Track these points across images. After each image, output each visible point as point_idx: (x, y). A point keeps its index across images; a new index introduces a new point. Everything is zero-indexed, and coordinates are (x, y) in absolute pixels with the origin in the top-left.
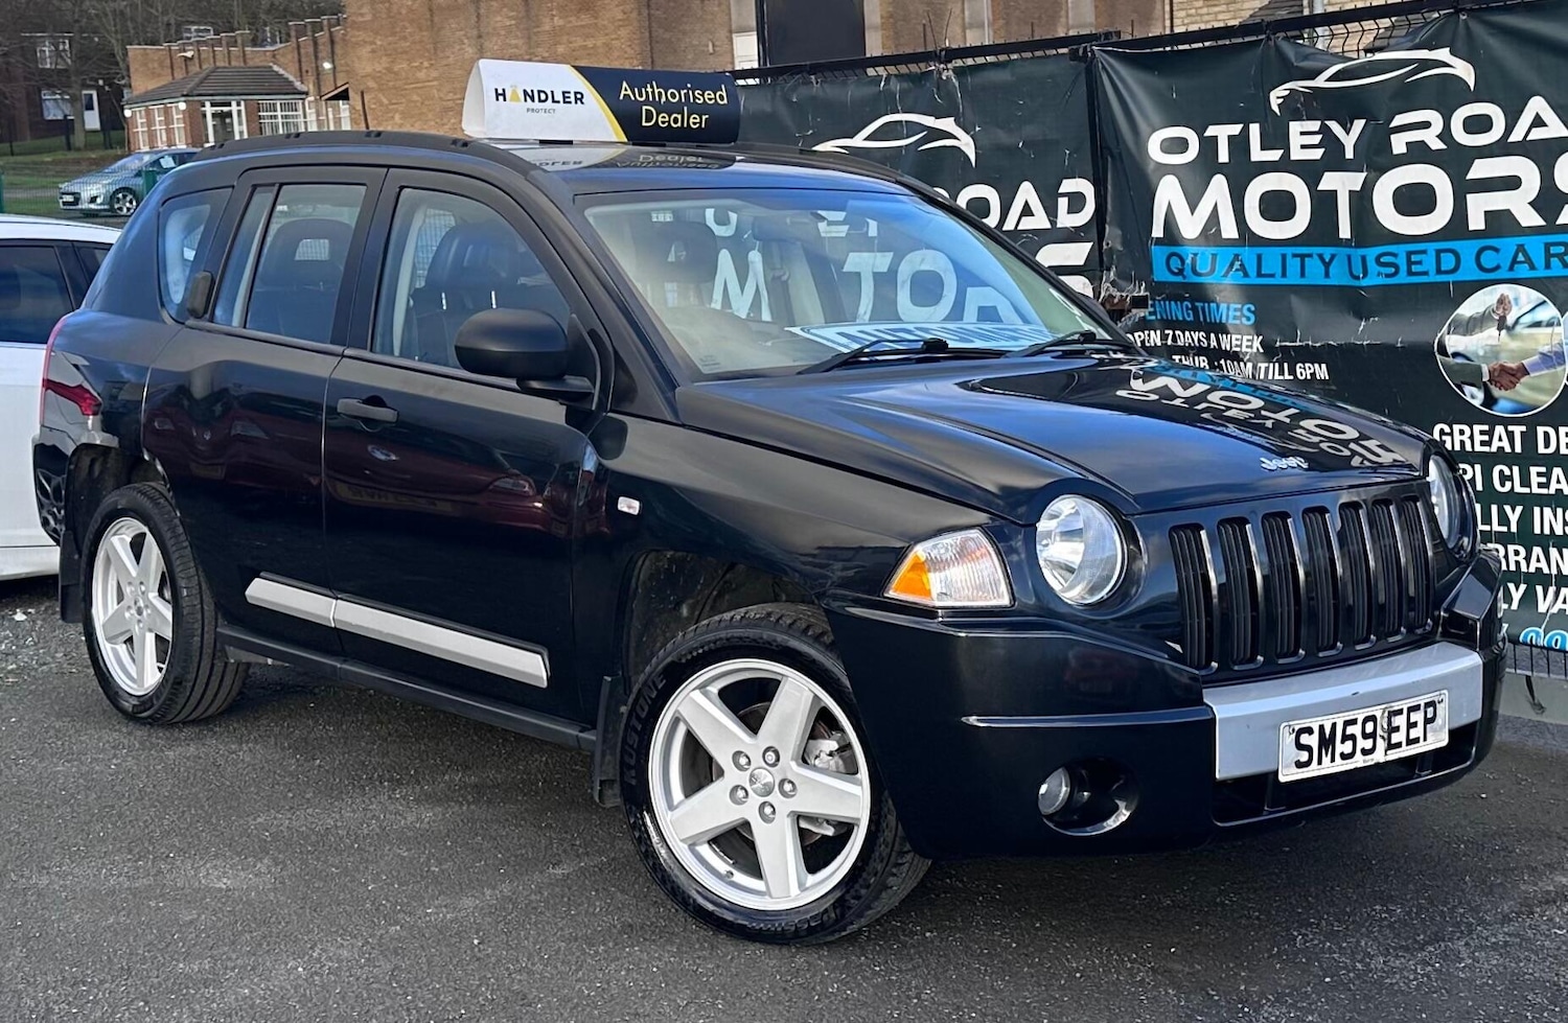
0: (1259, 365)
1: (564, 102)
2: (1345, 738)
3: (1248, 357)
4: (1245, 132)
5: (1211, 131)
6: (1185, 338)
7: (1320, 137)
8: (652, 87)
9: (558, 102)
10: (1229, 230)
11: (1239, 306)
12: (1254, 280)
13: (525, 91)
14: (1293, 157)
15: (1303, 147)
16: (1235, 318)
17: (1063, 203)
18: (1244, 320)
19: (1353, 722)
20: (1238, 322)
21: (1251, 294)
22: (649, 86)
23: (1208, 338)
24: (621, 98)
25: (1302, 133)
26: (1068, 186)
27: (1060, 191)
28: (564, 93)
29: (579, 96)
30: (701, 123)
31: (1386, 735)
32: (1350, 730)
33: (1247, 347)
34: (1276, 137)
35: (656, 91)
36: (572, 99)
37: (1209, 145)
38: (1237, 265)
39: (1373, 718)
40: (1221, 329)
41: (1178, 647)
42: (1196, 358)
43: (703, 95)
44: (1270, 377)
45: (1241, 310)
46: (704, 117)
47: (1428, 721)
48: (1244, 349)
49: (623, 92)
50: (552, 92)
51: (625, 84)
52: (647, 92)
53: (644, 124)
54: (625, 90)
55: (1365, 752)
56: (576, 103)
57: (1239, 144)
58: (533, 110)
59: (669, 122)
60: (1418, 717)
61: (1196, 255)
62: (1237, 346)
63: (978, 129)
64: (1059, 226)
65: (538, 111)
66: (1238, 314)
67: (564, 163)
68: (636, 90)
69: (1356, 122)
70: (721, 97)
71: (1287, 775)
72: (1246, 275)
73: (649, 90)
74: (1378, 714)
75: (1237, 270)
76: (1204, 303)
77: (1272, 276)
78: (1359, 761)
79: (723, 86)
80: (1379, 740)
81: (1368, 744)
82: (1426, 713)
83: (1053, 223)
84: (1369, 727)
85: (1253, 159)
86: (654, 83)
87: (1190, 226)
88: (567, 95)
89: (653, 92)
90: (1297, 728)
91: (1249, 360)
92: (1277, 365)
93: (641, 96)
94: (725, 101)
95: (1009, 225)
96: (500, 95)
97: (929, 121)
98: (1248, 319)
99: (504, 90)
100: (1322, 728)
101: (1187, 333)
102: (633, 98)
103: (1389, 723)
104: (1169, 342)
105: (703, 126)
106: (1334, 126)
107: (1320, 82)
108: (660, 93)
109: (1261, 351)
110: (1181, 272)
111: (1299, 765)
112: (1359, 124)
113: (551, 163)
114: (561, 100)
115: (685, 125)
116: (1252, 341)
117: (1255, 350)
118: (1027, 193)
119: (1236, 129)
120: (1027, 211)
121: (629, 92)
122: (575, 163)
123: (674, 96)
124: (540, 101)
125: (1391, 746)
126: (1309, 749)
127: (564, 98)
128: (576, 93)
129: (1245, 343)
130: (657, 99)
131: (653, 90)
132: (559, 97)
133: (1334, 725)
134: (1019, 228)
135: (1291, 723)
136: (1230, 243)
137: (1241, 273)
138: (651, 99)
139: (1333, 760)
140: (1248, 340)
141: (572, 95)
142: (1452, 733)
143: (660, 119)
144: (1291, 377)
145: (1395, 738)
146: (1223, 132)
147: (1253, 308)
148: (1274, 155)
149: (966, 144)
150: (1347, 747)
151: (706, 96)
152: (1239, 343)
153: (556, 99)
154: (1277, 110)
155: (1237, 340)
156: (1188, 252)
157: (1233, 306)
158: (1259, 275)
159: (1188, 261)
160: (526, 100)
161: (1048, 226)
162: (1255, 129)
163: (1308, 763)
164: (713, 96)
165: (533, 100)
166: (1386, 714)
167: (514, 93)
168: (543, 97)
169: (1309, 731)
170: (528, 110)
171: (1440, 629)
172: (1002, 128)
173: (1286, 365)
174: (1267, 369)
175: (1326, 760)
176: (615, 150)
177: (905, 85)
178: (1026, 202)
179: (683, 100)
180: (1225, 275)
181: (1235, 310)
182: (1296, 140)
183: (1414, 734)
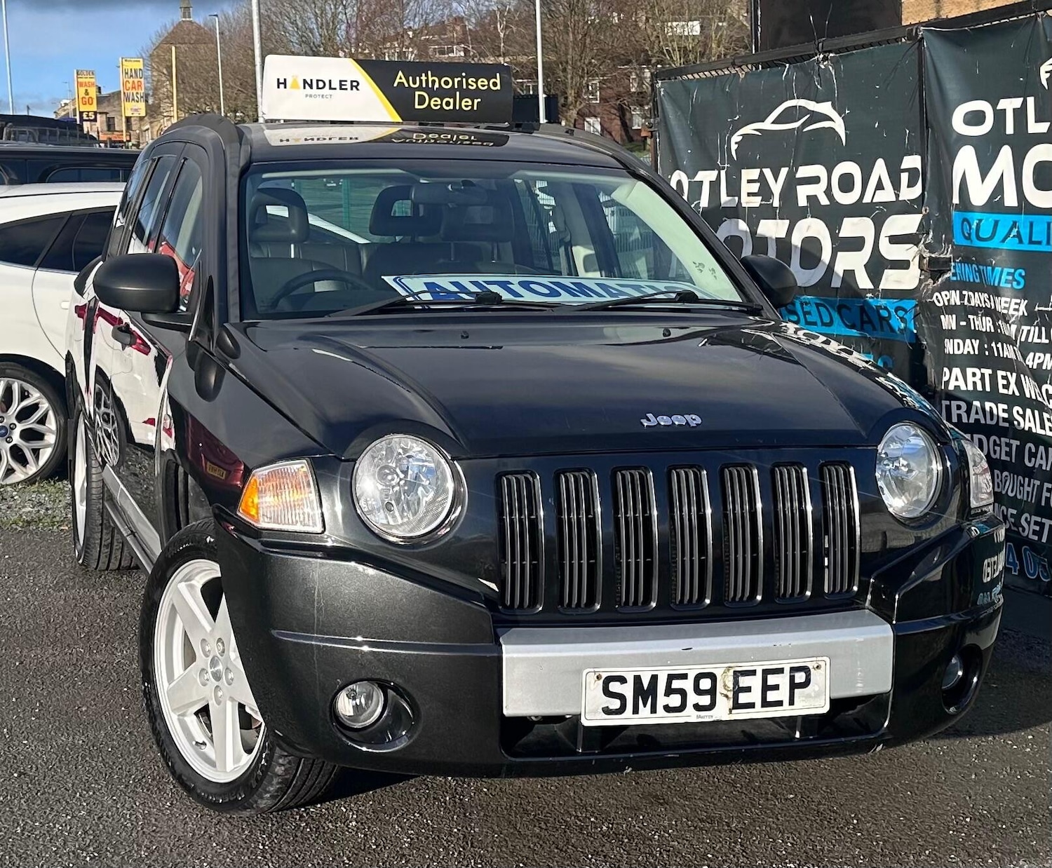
0: (1023, 327)
1: (341, 89)
2: (669, 691)
3: (1013, 319)
4: (1024, 105)
5: (1002, 105)
6: (977, 299)
8: (427, 76)
9: (335, 89)
10: (1011, 200)
11: (1012, 271)
12: (1026, 247)
13: (305, 81)
16: (1007, 281)
17: (904, 177)
18: (1015, 283)
19: (684, 677)
20: (1009, 286)
21: (1022, 259)
22: (424, 75)
23: (989, 299)
24: (395, 85)
26: (907, 161)
27: (902, 167)
28: (341, 81)
29: (355, 84)
30: (473, 106)
31: (730, 694)
32: (676, 684)
33: (1015, 310)
34: (1044, 110)
35: (430, 79)
36: (349, 86)
38: (1015, 230)
39: (712, 677)
40: (996, 292)
41: (493, 586)
42: (984, 318)
43: (476, 82)
44: (1030, 340)
45: (1013, 274)
46: (476, 101)
47: (793, 686)
48: (1011, 312)
49: (398, 80)
50: (330, 81)
51: (400, 74)
52: (421, 81)
53: (417, 106)
54: (400, 78)
55: (698, 707)
56: (352, 89)
57: (1020, 117)
58: (311, 96)
59: (441, 105)
60: (783, 681)
61: (980, 221)
62: (1005, 308)
63: (847, 112)
64: (900, 199)
65: (315, 96)
66: (1010, 278)
67: (340, 139)
68: (411, 78)
70: (495, 84)
71: (593, 718)
72: (1021, 241)
73: (424, 78)
74: (718, 673)
75: (1014, 236)
76: (983, 265)
77: (1039, 243)
78: (690, 716)
79: (498, 75)
80: (719, 698)
81: (705, 700)
82: (792, 678)
83: (897, 196)
84: (705, 684)
85: (1030, 132)
86: (429, 73)
87: (979, 194)
88: (343, 83)
89: (427, 81)
90: (604, 676)
91: (1013, 323)
92: (1037, 328)
93: (414, 83)
94: (498, 87)
95: (867, 199)
96: (282, 83)
97: (812, 106)
98: (1019, 283)
99: (285, 80)
100: (638, 679)
101: (976, 293)
102: (406, 85)
103: (736, 682)
104: (966, 303)
105: (475, 108)
108: (434, 82)
109: (1026, 314)
110: (968, 238)
111: (607, 711)
113: (328, 138)
114: (338, 87)
115: (457, 108)
116: (1019, 304)
117: (1021, 313)
118: (880, 168)
119: (1018, 102)
120: (880, 186)
121: (404, 80)
122: (351, 139)
123: (448, 83)
124: (318, 88)
125: (737, 705)
126: (622, 697)
127: (341, 85)
128: (352, 82)
129: (1013, 306)
130: (430, 86)
131: (428, 78)
132: (336, 84)
133: (654, 679)
134: (874, 201)
135: (596, 670)
136: (1011, 210)
137: (1017, 239)
138: (424, 86)
139: (654, 710)
140: (1016, 304)
141: (348, 84)
142: (834, 702)
143: (432, 103)
144: (1047, 341)
145: (743, 698)
146: (1009, 105)
147: (1023, 274)
148: (1044, 126)
149: (839, 125)
150: (675, 700)
151: (479, 83)
152: (1007, 305)
153: (332, 87)
154: (1045, 84)
155: (1006, 302)
156: (974, 218)
157: (1006, 270)
158: (1031, 242)
159: (974, 227)
160: (304, 88)
161: (894, 200)
162: (1031, 102)
163: (622, 710)
164: (486, 83)
165: (311, 86)
166: (731, 672)
167: (295, 81)
168: (321, 84)
169: (622, 680)
170: (307, 96)
171: (869, 597)
172: (863, 110)
173: (1043, 329)
174: (1029, 331)
175: (645, 711)
176: (389, 129)
177: (799, 74)
178: (880, 177)
179: (456, 87)
180: (1003, 241)
181: (1009, 274)
183: (772, 696)
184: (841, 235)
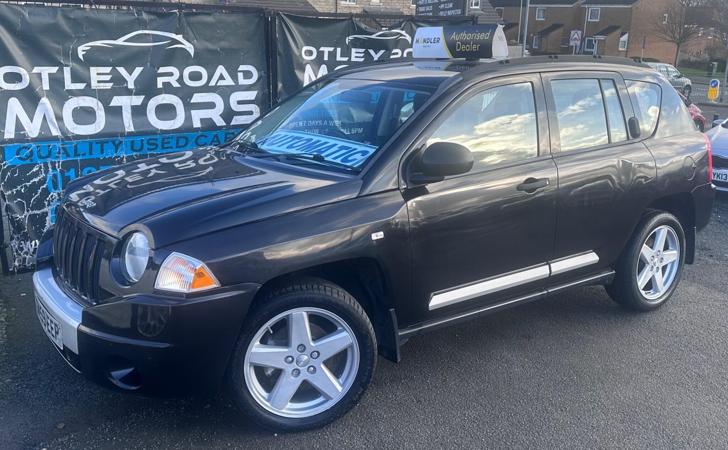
4: (335, 50)
5: (322, 49)
7: (363, 54)
11: (334, 111)
14: (352, 60)
15: (356, 57)
17: (240, 75)
18: (335, 115)
25: (356, 52)
26: (242, 68)
27: (239, 70)
34: (346, 53)
37: (320, 54)
57: (332, 55)
63: (195, 41)
64: (239, 84)
66: (333, 113)
69: (381, 51)
83: (237, 83)
85: (337, 60)
95: (212, 84)
106: (372, 52)
107: (373, 36)
112: (382, 52)
118: (221, 70)
119: (332, 49)
120: (221, 77)
129: (337, 123)
134: (218, 85)
146: (326, 50)
148: (345, 59)
154: (347, 43)
161: (234, 84)
162: (339, 50)
172: (208, 41)
177: (152, 17)
178: (221, 74)
182: (353, 55)
184: (191, 102)
